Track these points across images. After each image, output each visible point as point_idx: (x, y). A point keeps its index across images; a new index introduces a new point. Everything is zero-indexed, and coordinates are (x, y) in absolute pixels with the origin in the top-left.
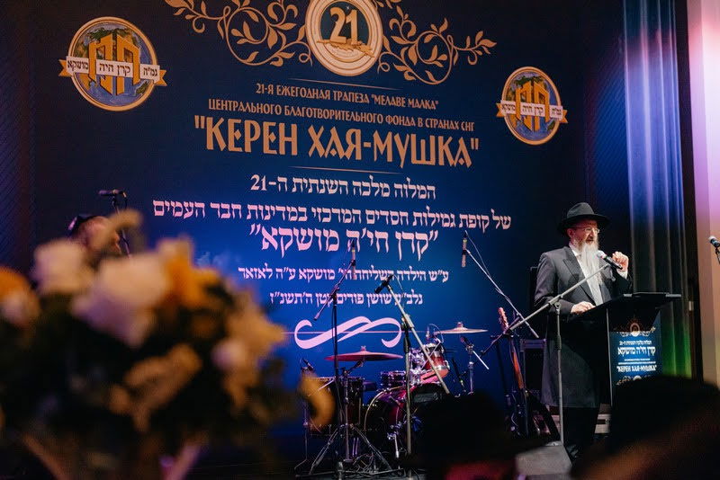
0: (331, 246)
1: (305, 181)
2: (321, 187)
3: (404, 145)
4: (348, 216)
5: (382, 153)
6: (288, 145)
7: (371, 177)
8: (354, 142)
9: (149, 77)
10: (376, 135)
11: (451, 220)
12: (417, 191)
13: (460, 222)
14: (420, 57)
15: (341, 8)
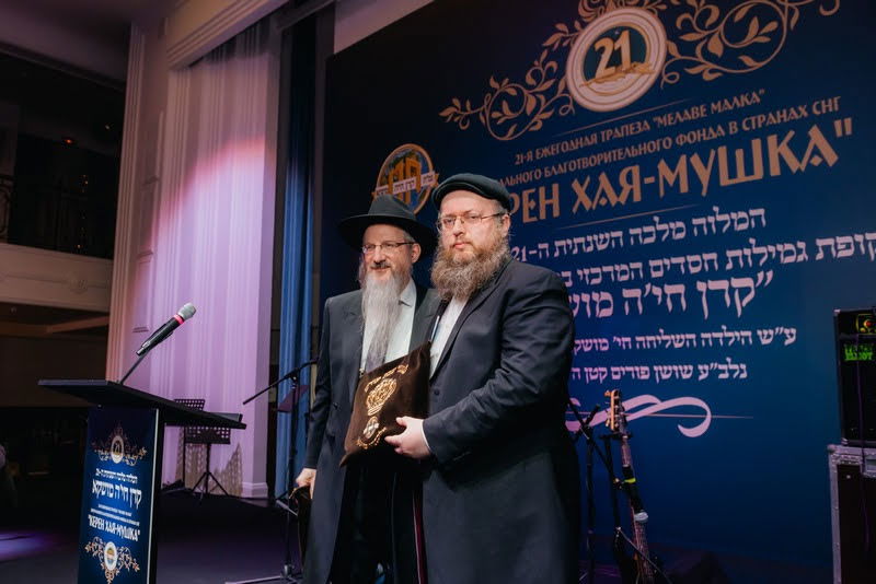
0: (604, 310)
1: (569, 242)
2: (588, 244)
3: (706, 166)
4: (623, 273)
5: (671, 182)
6: (549, 208)
7: (656, 219)
8: (629, 179)
9: (428, 184)
10: (663, 166)
11: (799, 251)
12: (732, 221)
13: (818, 252)
14: (727, 43)
15: (608, 37)
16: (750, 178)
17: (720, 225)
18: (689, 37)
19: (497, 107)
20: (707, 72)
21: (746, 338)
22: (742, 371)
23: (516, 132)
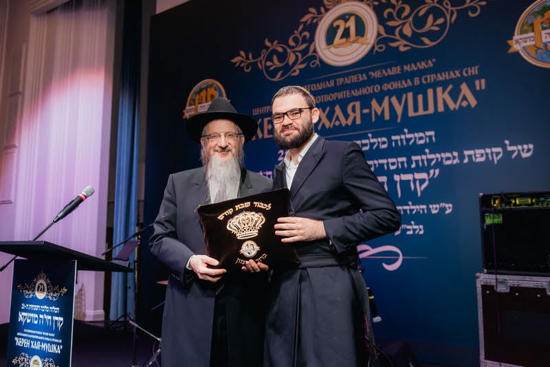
3: (400, 103)
5: (379, 113)
7: (370, 135)
8: (354, 110)
10: (374, 103)
11: (454, 158)
12: (415, 138)
13: (464, 158)
14: (414, 29)
15: (341, 19)
16: (426, 113)
17: (408, 140)
18: (391, 24)
19: (269, 58)
20: (402, 46)
21: (423, 210)
22: (420, 230)
23: (282, 76)
